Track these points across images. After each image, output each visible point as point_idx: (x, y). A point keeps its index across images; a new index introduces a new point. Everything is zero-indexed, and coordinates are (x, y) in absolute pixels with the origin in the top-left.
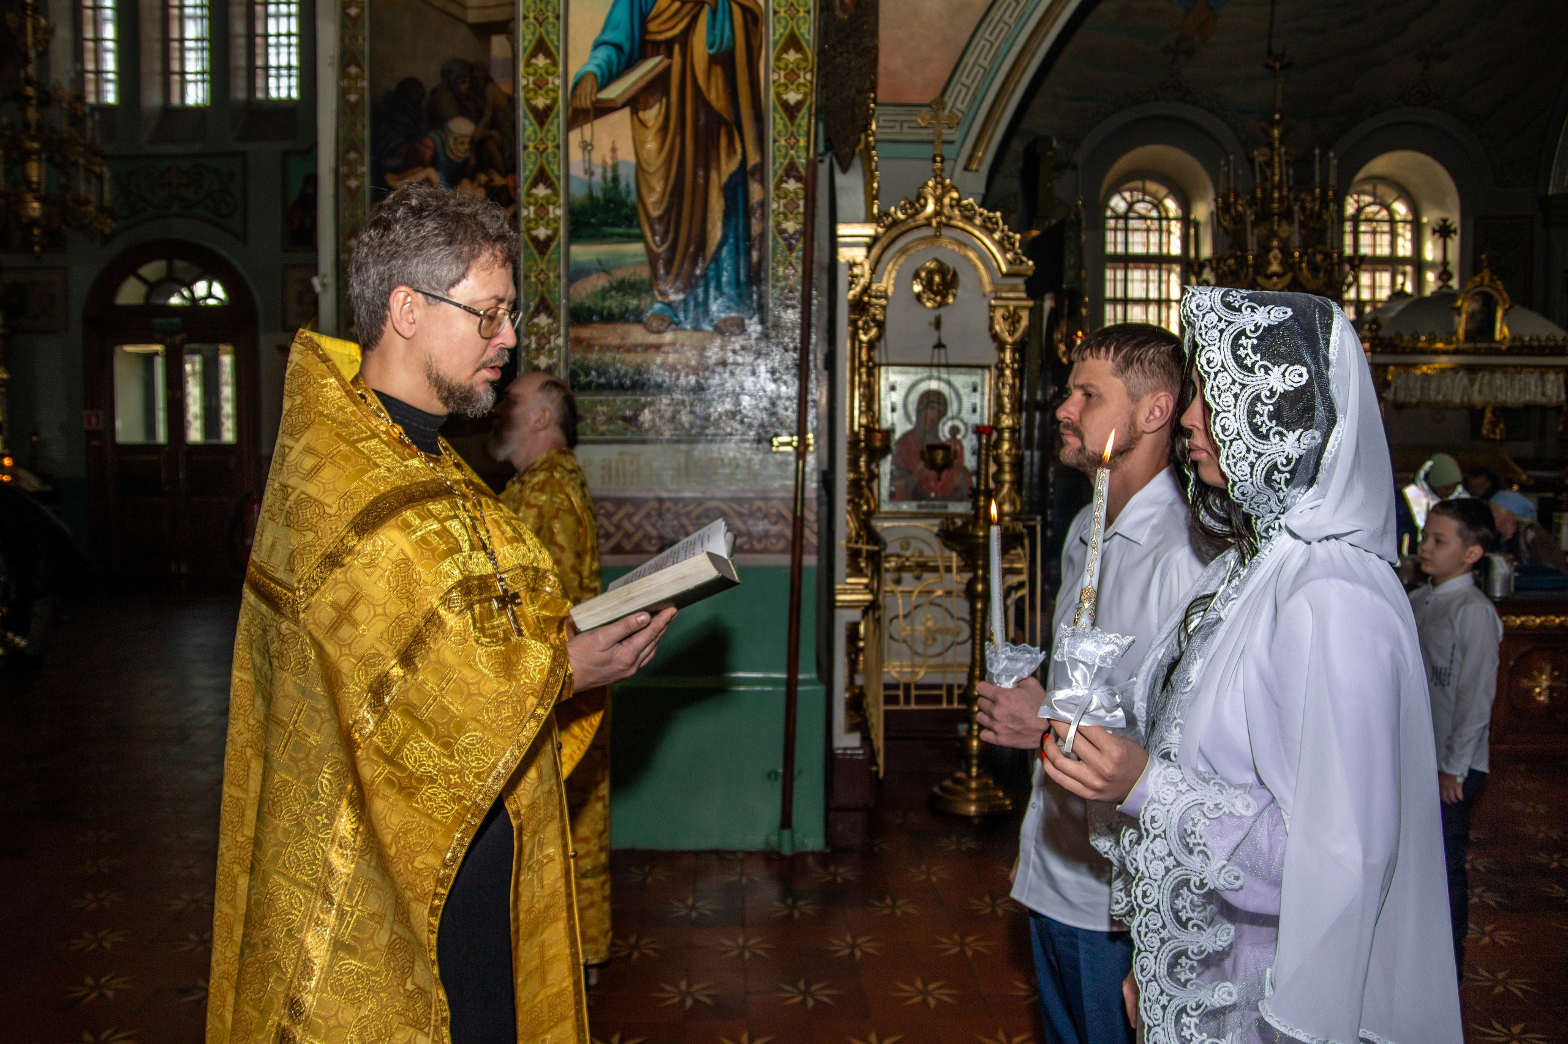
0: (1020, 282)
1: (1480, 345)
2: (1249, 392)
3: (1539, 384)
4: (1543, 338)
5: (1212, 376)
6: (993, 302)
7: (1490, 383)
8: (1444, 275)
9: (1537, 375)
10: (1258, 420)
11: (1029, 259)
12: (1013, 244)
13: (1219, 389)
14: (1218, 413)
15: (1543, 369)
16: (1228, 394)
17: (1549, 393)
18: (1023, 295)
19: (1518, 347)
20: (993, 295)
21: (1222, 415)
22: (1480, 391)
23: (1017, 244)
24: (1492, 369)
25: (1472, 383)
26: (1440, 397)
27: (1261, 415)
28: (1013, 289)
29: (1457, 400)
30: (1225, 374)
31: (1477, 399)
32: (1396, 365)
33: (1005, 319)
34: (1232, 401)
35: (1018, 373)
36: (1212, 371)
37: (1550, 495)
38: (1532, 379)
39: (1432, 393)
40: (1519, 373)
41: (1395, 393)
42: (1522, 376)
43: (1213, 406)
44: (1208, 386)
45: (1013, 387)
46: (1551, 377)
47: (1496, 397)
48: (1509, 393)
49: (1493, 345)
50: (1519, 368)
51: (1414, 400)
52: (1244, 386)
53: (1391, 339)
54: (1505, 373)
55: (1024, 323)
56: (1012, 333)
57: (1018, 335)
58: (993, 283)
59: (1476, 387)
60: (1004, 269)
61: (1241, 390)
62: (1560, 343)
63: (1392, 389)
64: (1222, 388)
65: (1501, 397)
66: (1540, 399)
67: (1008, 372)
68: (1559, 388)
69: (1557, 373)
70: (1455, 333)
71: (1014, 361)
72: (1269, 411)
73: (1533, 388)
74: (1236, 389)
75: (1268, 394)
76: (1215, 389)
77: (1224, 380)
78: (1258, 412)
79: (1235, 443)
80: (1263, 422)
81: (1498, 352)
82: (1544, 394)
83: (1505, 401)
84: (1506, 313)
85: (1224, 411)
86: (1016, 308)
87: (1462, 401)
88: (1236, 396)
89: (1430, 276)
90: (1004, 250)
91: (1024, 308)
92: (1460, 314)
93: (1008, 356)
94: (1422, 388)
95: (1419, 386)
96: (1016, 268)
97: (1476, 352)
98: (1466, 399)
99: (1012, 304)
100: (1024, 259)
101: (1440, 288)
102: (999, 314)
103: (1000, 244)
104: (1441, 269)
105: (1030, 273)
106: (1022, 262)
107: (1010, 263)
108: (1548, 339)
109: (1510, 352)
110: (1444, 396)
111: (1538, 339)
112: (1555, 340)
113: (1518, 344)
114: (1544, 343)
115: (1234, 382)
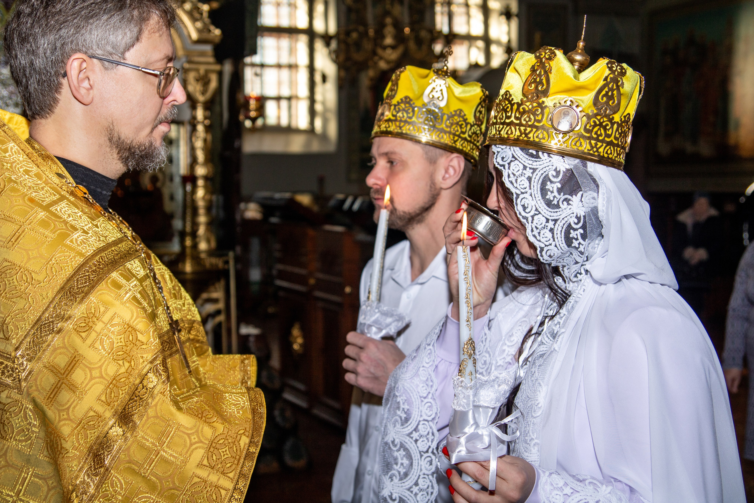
0: (208, 48)
2: (539, 175)
6: (187, 66)
10: (550, 196)
11: (217, 27)
12: (202, 14)
13: (514, 175)
14: (517, 195)
16: (522, 179)
18: (211, 60)
20: (184, 59)
21: (521, 196)
23: (205, 15)
27: (552, 192)
28: (203, 54)
30: (516, 162)
33: (197, 80)
34: (527, 184)
35: (208, 129)
36: (506, 164)
43: (514, 191)
44: (505, 174)
45: (205, 140)
52: (534, 170)
55: (213, 85)
56: (203, 93)
57: (209, 94)
58: (184, 48)
60: (194, 35)
64: (517, 174)
67: (200, 128)
71: (206, 118)
72: (557, 187)
74: (528, 172)
75: (554, 174)
76: (511, 177)
77: (516, 167)
78: (549, 190)
79: (536, 217)
80: (554, 196)
85: (522, 193)
86: (207, 72)
88: (529, 179)
90: (194, 20)
91: (213, 71)
93: (200, 114)
96: (205, 36)
99: (202, 69)
100: (212, 28)
102: (191, 76)
103: (190, 14)
105: (217, 40)
106: (210, 31)
107: (199, 31)
115: (525, 168)
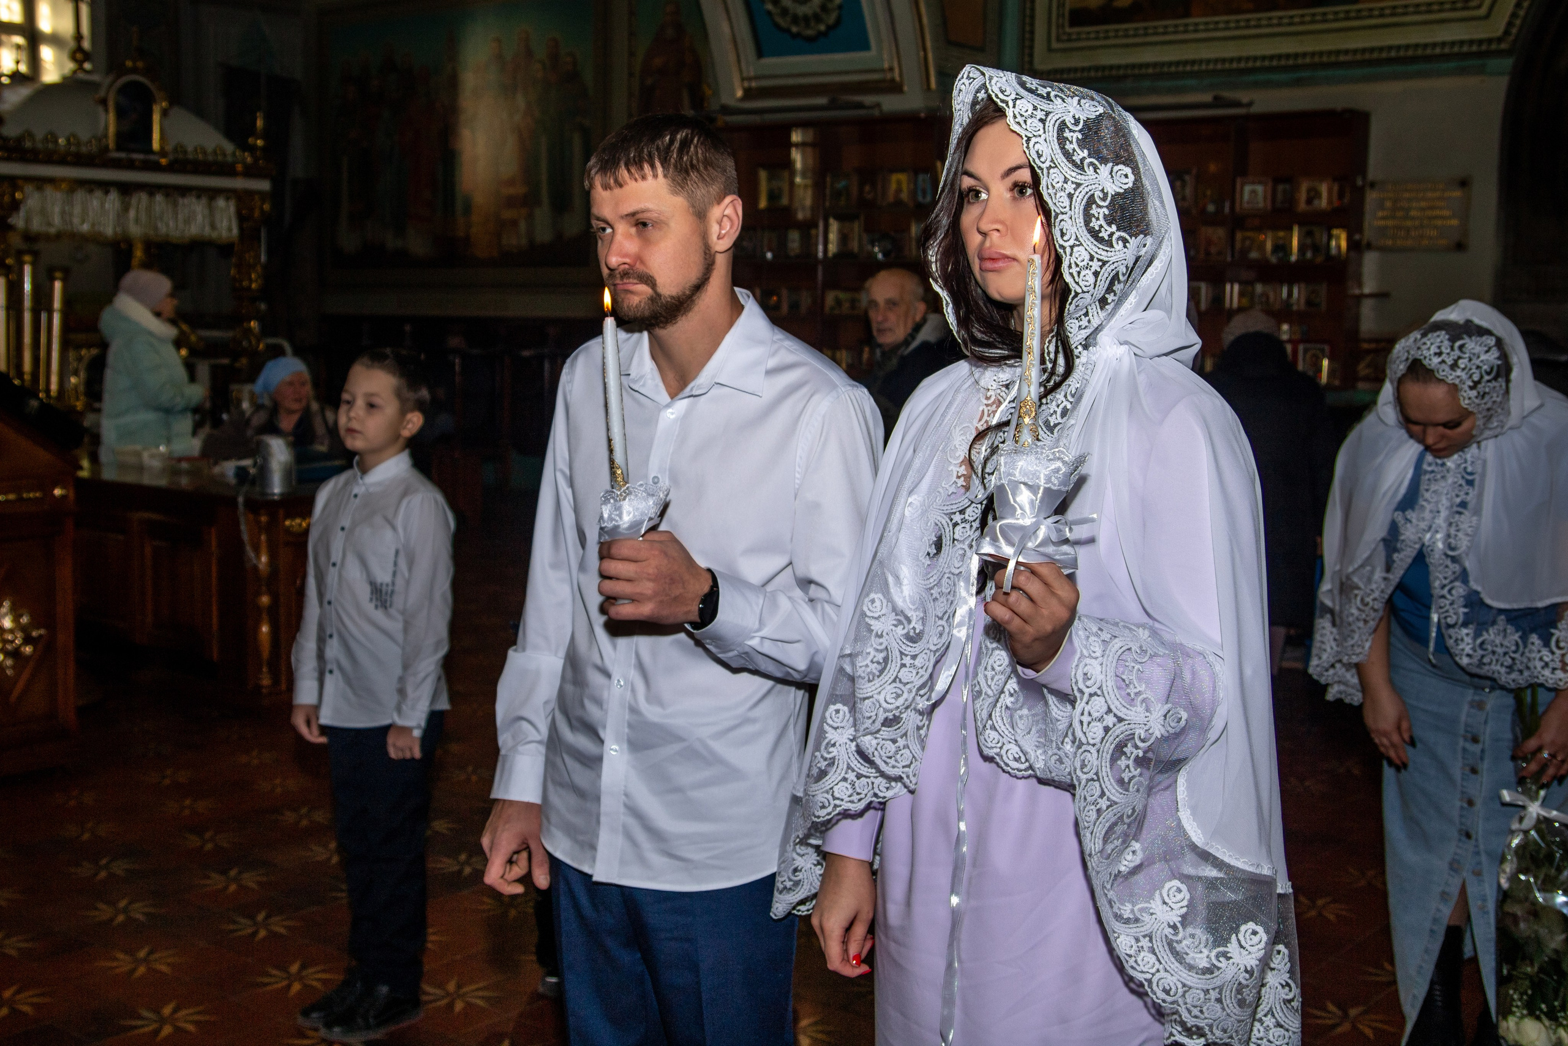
1: (135, 156)
2: (1083, 193)
3: (206, 212)
4: (210, 150)
5: (1045, 171)
7: (149, 209)
8: (78, 54)
9: (204, 201)
13: (1053, 187)
14: (1057, 215)
15: (212, 194)
16: (1062, 194)
17: (219, 225)
19: (181, 164)
21: (1060, 217)
22: (137, 221)
24: (152, 189)
25: (126, 208)
26: (85, 227)
29: (109, 231)
30: (1056, 170)
31: (135, 230)
32: (28, 179)
34: (1067, 203)
36: (1044, 166)
37: (226, 361)
38: (198, 208)
39: (76, 220)
40: (183, 195)
41: (28, 220)
42: (186, 201)
43: (1052, 207)
44: (1043, 183)
46: (221, 203)
47: (156, 228)
48: (171, 224)
49: (152, 157)
50: (184, 191)
51: (52, 231)
52: (1078, 185)
53: (19, 140)
54: (167, 195)
59: (132, 214)
61: (1075, 190)
62: (230, 159)
63: (22, 213)
64: (1058, 186)
65: (163, 229)
66: (207, 231)
68: (230, 220)
69: (227, 199)
70: (106, 136)
72: (1105, 215)
73: (199, 218)
74: (1070, 187)
75: (1101, 195)
76: (1050, 187)
77: (1056, 177)
78: (1094, 216)
80: (1101, 226)
81: (156, 167)
82: (213, 226)
83: (168, 235)
84: (165, 113)
85: (1063, 213)
87: (115, 233)
88: (1070, 196)
89: (47, 53)
92: (107, 111)
94: (63, 213)
95: (57, 209)
97: (130, 165)
98: (119, 230)
101: (75, 72)
104: (72, 44)
108: (215, 152)
109: (171, 168)
110: (93, 225)
111: (205, 153)
112: (224, 155)
113: (181, 156)
114: (210, 158)
115: (1066, 181)
